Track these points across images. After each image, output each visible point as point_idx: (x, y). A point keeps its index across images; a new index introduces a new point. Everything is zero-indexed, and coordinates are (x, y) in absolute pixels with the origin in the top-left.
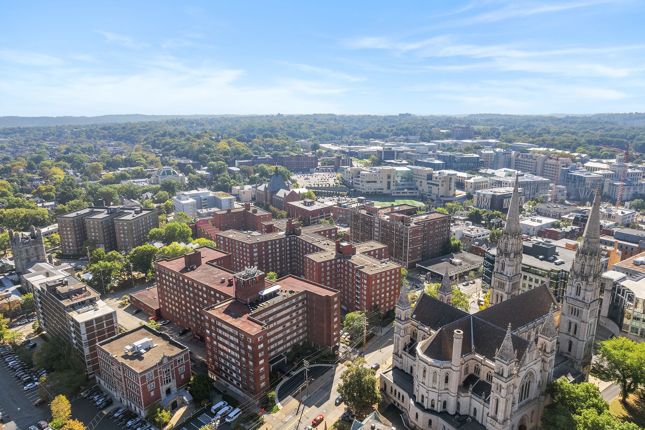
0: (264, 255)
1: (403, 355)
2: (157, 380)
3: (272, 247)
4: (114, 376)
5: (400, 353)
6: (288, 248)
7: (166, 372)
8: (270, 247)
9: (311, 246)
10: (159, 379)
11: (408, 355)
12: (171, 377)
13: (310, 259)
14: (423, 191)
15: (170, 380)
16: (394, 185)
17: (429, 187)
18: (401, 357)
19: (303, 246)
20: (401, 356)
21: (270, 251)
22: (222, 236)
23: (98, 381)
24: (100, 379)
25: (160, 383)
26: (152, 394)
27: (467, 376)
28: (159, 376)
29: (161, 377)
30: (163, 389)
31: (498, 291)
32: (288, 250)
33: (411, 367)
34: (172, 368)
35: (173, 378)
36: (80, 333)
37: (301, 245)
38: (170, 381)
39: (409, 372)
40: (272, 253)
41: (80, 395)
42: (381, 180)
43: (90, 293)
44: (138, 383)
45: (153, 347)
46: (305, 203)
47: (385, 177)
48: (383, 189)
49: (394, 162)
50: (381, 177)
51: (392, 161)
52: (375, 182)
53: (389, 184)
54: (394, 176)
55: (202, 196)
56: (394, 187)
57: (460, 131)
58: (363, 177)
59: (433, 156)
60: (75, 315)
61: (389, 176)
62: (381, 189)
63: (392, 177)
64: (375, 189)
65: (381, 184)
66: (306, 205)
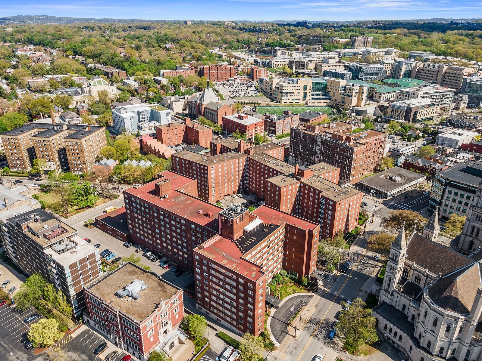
0: (220, 176)
1: (394, 293)
2: (155, 326)
3: (228, 168)
5: (391, 290)
6: (241, 168)
7: (163, 316)
8: (225, 168)
9: (266, 168)
10: (158, 325)
12: (168, 320)
13: (272, 184)
14: (336, 101)
15: (167, 322)
16: (309, 96)
17: (342, 98)
21: (226, 172)
22: (178, 157)
23: (86, 321)
24: (89, 319)
25: (159, 328)
26: (152, 339)
28: (157, 322)
29: (159, 322)
30: (161, 332)
31: (474, 224)
32: (241, 170)
33: (404, 305)
34: (169, 311)
36: (65, 276)
38: (167, 324)
39: (400, 309)
40: (227, 173)
41: (71, 338)
42: (298, 91)
43: (67, 231)
44: (140, 333)
45: (145, 289)
46: (239, 117)
47: (302, 88)
48: (299, 99)
49: (305, 72)
50: (298, 88)
51: (303, 71)
52: (293, 93)
53: (305, 94)
54: (310, 87)
55: (139, 109)
56: (310, 98)
57: (358, 40)
58: (282, 88)
59: (340, 66)
60: (56, 257)
61: (305, 88)
62: (298, 99)
63: (308, 88)
64: (292, 99)
65: (298, 94)
66: (240, 119)
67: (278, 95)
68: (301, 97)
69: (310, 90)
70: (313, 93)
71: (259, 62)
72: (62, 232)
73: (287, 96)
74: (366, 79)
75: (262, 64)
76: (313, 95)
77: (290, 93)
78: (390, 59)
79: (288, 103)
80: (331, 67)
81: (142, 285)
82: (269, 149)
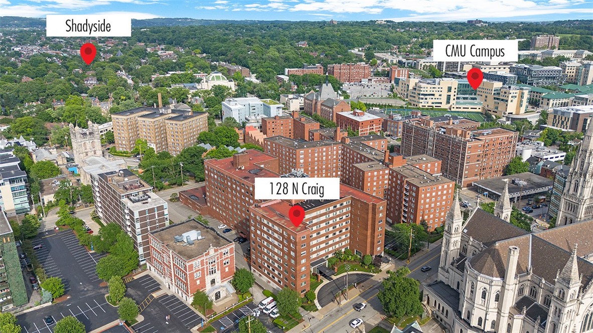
0: (309, 162)
1: (450, 270)
2: (203, 270)
4: (164, 263)
5: (447, 267)
6: (335, 157)
7: (212, 263)
9: (359, 156)
10: (205, 269)
11: (455, 269)
12: (216, 268)
13: (357, 168)
14: (488, 107)
15: (215, 270)
16: (454, 99)
17: (495, 103)
18: (448, 272)
19: (350, 156)
20: (448, 270)
23: (148, 268)
24: (150, 266)
25: (206, 273)
26: (198, 282)
27: (521, 297)
28: (205, 266)
29: (207, 267)
30: (208, 279)
32: (335, 159)
33: (458, 283)
34: (218, 260)
35: (218, 270)
36: (134, 221)
37: (348, 155)
38: (215, 272)
39: (455, 288)
41: (133, 278)
42: (440, 93)
43: (143, 186)
44: (186, 271)
45: (200, 239)
46: (354, 114)
47: (445, 90)
48: (441, 103)
49: (457, 74)
50: (440, 90)
51: (454, 73)
52: (433, 95)
53: (449, 97)
54: (455, 89)
55: (250, 102)
56: (454, 102)
57: (540, 40)
58: (419, 89)
59: (505, 68)
60: (129, 204)
61: (450, 89)
62: (439, 103)
63: (453, 90)
64: (433, 103)
65: (440, 97)
66: (355, 115)
67: (415, 97)
68: (444, 99)
69: (455, 92)
70: (459, 96)
71: (404, 63)
72: (139, 187)
73: (426, 99)
74: (538, 84)
75: (408, 65)
76: (458, 98)
77: (429, 95)
78: (575, 62)
79: (427, 107)
80: (492, 70)
81: (198, 235)
82: (370, 140)
